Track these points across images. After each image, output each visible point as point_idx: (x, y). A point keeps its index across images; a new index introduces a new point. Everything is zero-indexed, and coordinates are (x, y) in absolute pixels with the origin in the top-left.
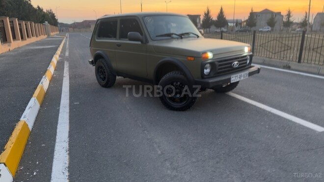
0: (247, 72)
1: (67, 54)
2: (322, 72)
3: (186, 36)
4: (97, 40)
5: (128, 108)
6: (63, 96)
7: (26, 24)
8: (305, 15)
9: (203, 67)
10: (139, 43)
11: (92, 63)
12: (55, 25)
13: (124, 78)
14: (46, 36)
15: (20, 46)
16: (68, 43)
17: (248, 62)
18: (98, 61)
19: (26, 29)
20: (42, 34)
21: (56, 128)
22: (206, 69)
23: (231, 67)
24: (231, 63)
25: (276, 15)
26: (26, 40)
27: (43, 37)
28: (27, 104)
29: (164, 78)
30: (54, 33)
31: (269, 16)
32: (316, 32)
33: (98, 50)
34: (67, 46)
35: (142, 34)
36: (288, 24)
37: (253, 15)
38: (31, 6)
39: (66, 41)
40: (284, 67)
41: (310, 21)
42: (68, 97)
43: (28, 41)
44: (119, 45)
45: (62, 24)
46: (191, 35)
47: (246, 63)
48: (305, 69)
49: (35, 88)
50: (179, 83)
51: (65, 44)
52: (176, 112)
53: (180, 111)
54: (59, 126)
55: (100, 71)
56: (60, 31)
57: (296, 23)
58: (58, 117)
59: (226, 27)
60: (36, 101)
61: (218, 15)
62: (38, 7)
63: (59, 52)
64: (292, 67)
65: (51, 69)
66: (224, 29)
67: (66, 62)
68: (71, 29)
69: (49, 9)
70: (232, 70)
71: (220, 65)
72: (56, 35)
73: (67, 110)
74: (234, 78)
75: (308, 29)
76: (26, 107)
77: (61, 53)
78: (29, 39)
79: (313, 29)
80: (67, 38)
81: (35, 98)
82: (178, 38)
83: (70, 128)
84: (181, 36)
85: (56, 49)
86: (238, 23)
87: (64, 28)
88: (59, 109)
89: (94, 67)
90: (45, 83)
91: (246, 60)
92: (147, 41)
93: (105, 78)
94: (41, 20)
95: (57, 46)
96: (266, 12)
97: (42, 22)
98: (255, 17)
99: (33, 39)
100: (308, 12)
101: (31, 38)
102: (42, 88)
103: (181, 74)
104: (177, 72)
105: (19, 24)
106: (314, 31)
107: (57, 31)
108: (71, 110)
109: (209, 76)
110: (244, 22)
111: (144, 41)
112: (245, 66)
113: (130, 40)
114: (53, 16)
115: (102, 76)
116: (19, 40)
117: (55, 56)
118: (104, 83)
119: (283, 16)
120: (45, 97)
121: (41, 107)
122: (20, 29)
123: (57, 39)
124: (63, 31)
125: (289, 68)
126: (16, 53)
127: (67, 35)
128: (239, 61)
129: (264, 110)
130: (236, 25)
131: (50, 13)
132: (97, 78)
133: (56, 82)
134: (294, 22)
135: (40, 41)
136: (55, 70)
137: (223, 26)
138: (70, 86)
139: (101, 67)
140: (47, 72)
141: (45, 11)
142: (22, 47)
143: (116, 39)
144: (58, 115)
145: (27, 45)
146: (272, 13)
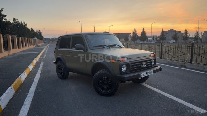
0: (152, 70)
1: (44, 57)
2: (206, 69)
3: (113, 46)
4: (58, 49)
5: (73, 94)
6: (33, 85)
7: (22, 39)
8: (196, 33)
9: (121, 67)
10: (83, 51)
11: (55, 63)
12: (41, 39)
13: (74, 73)
14: (35, 46)
15: (16, 52)
16: (47, 51)
17: (153, 63)
18: (58, 62)
19: (22, 42)
20: (32, 45)
21: (21, 108)
22: (123, 68)
23: (141, 67)
24: (141, 64)
25: (178, 33)
26: (21, 48)
27: (33, 47)
28: (5, 91)
29: (96, 74)
30: (40, 44)
31: (174, 34)
32: (204, 43)
33: (59, 55)
34: (46, 52)
35: (84, 45)
36: (186, 38)
37: (163, 33)
38: (26, 28)
39: (46, 49)
40: (182, 66)
41: (200, 36)
42: (36, 86)
43: (22, 49)
44: (71, 52)
45: (46, 39)
46: (117, 46)
47: (151, 64)
48: (195, 67)
49: (15, 80)
50: (106, 77)
51: (45, 51)
52: (104, 97)
53: (107, 96)
54: (23, 107)
55: (59, 69)
56: (44, 43)
57: (191, 38)
58: (25, 100)
59: (147, 40)
60: (13, 88)
61: (141, 33)
62: (32, 29)
63: (39, 56)
64: (187, 66)
65: (31, 67)
66: (145, 42)
67: (42, 62)
68: (51, 42)
69: (38, 30)
70: (141, 69)
71: (132, 66)
72: (42, 45)
73: (32, 95)
74: (143, 74)
75: (199, 41)
76: (3, 93)
77: (41, 56)
78: (23, 48)
79: (203, 42)
80: (47, 47)
81: (12, 87)
82: (107, 48)
83: (30, 108)
84: (110, 47)
85: (38, 54)
86: (154, 38)
87: (47, 41)
88: (27, 94)
89: (56, 66)
90: (23, 76)
91: (151, 62)
92: (87, 50)
93: (62, 73)
94: (32, 36)
95: (39, 52)
96: (172, 31)
97: (33, 38)
98: (165, 34)
99: (26, 48)
100: (198, 31)
101: (24, 47)
102: (20, 80)
103: (107, 71)
104: (105, 70)
105: (17, 39)
106: (203, 43)
107: (42, 43)
108: (35, 95)
109: (126, 73)
110: (158, 37)
111: (86, 50)
112: (151, 66)
113: (76, 49)
114: (40, 34)
115: (60, 72)
116: (16, 48)
117: (36, 58)
118: (61, 76)
119: (182, 33)
120: (21, 86)
121: (16, 92)
122: (17, 42)
123: (41, 48)
124: (46, 43)
125: (185, 67)
126: (12, 56)
127: (48, 45)
128: (146, 63)
129: (165, 97)
130: (153, 39)
131: (39, 32)
132: (57, 73)
133: (31, 75)
134: (190, 37)
135: (30, 49)
136: (34, 67)
137: (145, 40)
138: (40, 78)
139: (60, 66)
140: (27, 69)
141: (35, 31)
142: (18, 53)
143: (69, 49)
144: (26, 98)
145: (21, 51)
146: (175, 31)
